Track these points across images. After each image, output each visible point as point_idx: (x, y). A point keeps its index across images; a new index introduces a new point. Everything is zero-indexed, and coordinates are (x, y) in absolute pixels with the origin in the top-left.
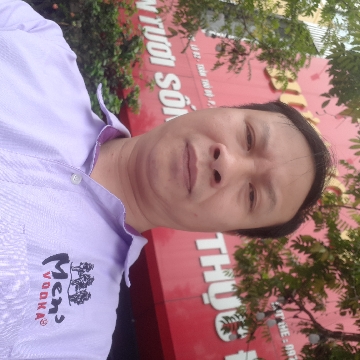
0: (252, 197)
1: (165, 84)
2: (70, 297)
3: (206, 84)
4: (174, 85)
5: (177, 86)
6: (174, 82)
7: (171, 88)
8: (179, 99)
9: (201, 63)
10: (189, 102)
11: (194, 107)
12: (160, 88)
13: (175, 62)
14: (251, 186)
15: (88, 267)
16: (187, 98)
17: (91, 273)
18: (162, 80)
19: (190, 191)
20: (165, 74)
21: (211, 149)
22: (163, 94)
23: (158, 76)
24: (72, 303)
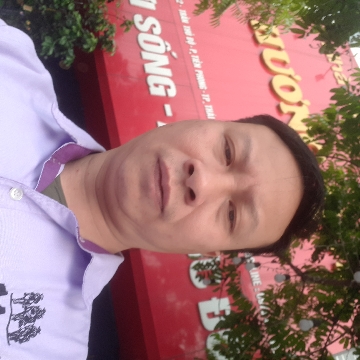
0: (232, 216)
1: (145, 27)
2: (8, 335)
3: (188, 31)
4: (154, 29)
5: (158, 30)
6: (154, 26)
7: (151, 32)
8: (159, 45)
9: (183, 9)
10: (169, 49)
11: (174, 54)
12: (139, 31)
13: (156, 5)
14: (231, 204)
15: (36, 298)
16: (167, 44)
17: (41, 304)
18: (142, 23)
19: (162, 209)
20: (145, 18)
21: (184, 165)
22: (142, 38)
23: (138, 18)
24: (12, 342)
